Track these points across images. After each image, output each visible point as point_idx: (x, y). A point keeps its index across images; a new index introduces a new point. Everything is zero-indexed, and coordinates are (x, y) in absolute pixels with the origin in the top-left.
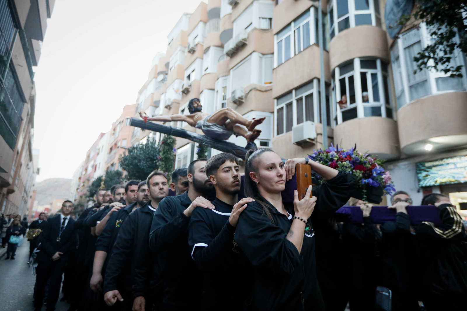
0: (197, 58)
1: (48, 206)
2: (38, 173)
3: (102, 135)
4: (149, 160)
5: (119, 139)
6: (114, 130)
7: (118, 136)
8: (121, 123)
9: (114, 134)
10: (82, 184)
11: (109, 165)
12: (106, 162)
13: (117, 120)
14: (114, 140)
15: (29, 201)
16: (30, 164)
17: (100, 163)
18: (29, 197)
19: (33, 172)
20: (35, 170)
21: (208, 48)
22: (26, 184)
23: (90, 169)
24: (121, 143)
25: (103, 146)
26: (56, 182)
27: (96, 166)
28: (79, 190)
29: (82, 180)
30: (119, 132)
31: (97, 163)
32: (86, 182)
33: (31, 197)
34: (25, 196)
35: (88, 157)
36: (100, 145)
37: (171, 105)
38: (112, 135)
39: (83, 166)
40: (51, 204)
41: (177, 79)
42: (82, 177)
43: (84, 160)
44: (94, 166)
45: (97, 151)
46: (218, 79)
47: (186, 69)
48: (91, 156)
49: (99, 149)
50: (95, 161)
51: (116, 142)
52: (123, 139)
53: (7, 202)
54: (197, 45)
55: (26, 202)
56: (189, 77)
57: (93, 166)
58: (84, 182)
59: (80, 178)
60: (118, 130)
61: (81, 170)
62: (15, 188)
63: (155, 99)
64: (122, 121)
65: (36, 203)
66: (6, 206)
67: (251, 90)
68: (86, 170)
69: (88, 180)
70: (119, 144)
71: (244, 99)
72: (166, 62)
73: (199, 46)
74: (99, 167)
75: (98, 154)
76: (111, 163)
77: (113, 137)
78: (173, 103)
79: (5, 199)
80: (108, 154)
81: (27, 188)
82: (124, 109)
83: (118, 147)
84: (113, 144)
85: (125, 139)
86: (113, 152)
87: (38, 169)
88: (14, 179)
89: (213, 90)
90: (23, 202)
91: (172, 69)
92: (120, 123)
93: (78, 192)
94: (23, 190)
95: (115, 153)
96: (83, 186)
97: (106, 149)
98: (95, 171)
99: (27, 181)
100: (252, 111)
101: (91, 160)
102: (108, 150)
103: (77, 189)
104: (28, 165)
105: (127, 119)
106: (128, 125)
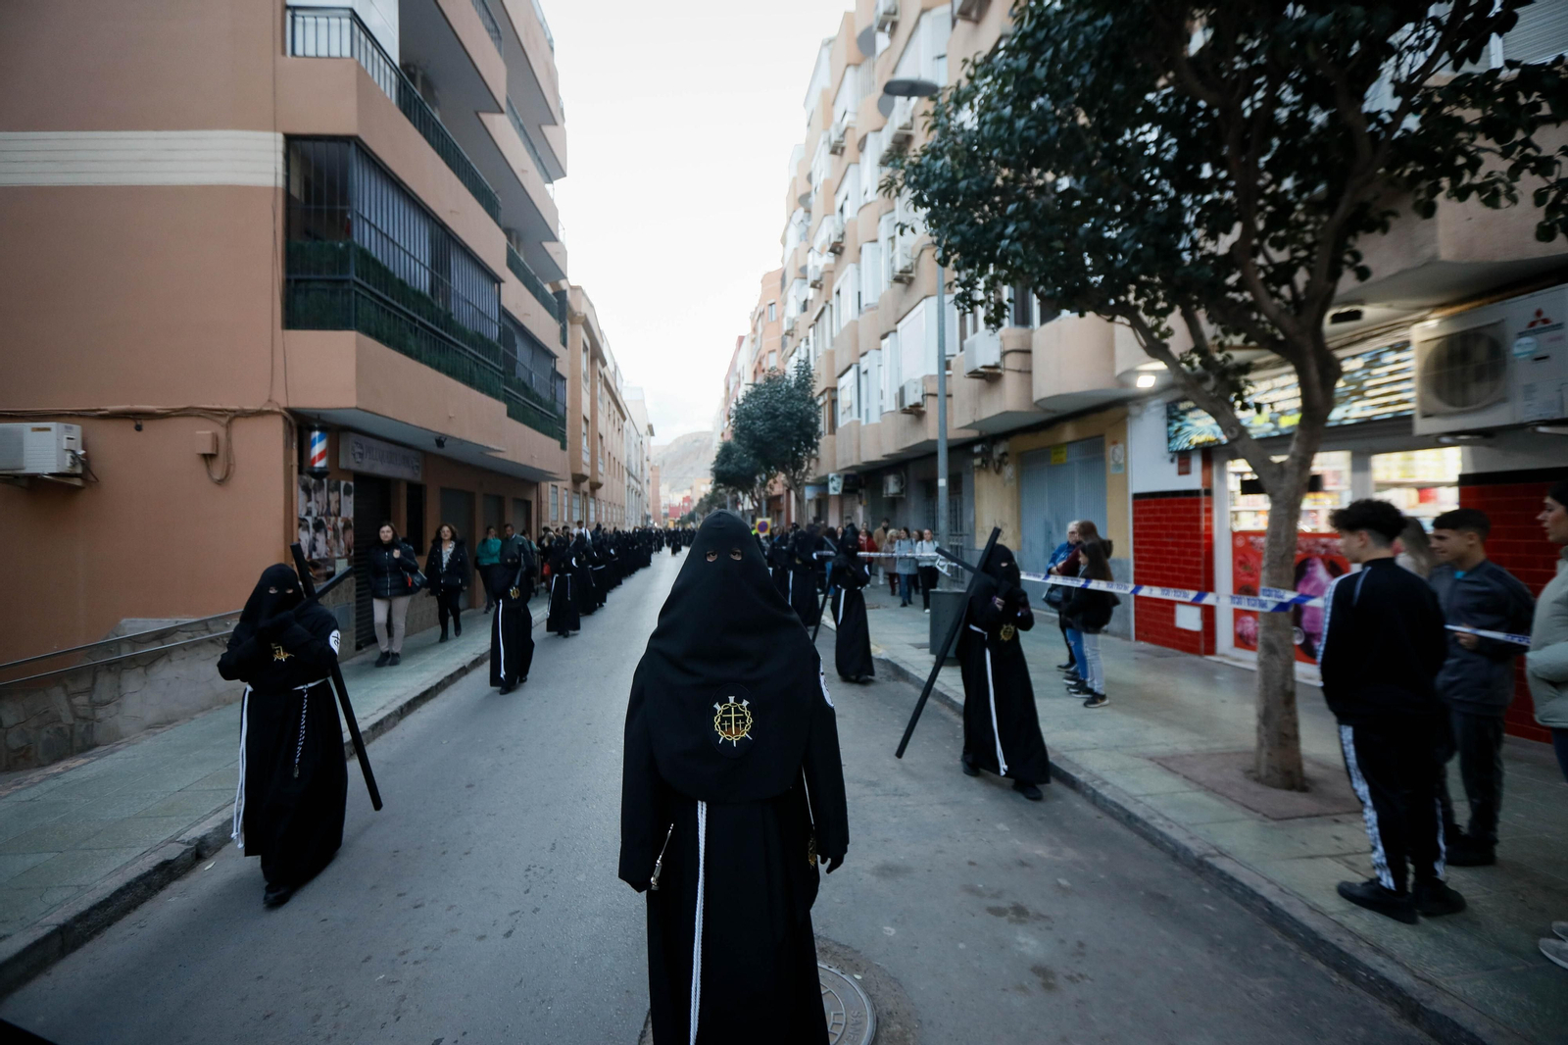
0: (849, 164)
1: (687, 493)
2: (652, 434)
3: (741, 340)
4: (769, 417)
5: (763, 352)
6: (755, 330)
7: (761, 346)
8: (762, 316)
9: (755, 340)
13: (756, 310)
14: (757, 355)
15: (648, 491)
18: (645, 483)
20: (643, 430)
21: (864, 139)
24: (768, 361)
26: (696, 441)
30: (760, 337)
33: (648, 482)
36: (739, 368)
37: (821, 279)
38: (753, 342)
40: (691, 488)
41: (825, 215)
46: (879, 220)
47: (836, 192)
51: (761, 359)
52: (770, 352)
53: (595, 503)
54: (845, 132)
56: (841, 210)
60: (759, 330)
62: (600, 479)
63: (800, 265)
65: (664, 490)
66: (596, 511)
67: (922, 251)
70: (764, 364)
71: (914, 271)
72: (807, 173)
73: (849, 131)
77: (754, 347)
78: (823, 273)
79: (591, 500)
82: (762, 282)
84: (756, 363)
85: (774, 351)
87: (651, 429)
88: (594, 464)
89: (875, 241)
91: (818, 190)
92: (760, 314)
97: (749, 374)
100: (926, 297)
102: (752, 376)
105: (771, 305)
106: (774, 319)
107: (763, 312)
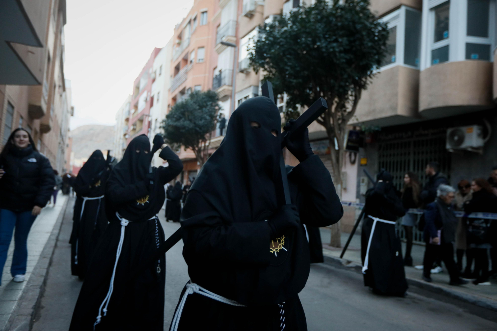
2: (72, 115)
3: (157, 51)
5: (191, 48)
6: (180, 37)
7: (189, 45)
8: (192, 22)
9: (179, 44)
10: (132, 128)
11: (177, 92)
12: (169, 90)
13: (184, 20)
14: (182, 53)
15: (66, 151)
16: (64, 95)
17: (159, 93)
18: (66, 146)
19: (68, 112)
22: (61, 124)
23: (142, 105)
24: (196, 54)
25: (161, 67)
26: (91, 129)
27: (152, 99)
28: (127, 136)
29: (131, 122)
30: (189, 38)
31: (154, 92)
32: (138, 123)
33: (67, 146)
34: (62, 143)
35: (137, 88)
36: (155, 67)
38: (175, 46)
39: (130, 103)
42: (131, 117)
43: (132, 94)
44: (149, 99)
45: (153, 76)
48: (141, 87)
49: (155, 73)
50: (150, 91)
51: (187, 55)
52: (199, 48)
55: (63, 152)
57: (146, 101)
58: (134, 125)
59: (127, 120)
60: (186, 35)
61: (127, 109)
64: (193, 18)
65: (72, 154)
68: (136, 107)
69: (141, 121)
70: (192, 57)
74: (158, 100)
75: (154, 80)
76: (181, 88)
77: (177, 49)
80: (171, 76)
81: (63, 131)
83: (191, 62)
84: (180, 59)
85: (203, 47)
86: (182, 72)
87: (72, 108)
90: (60, 151)
92: (190, 22)
93: (126, 139)
94: (59, 134)
95: (186, 73)
96: (134, 129)
97: (169, 70)
98: (152, 105)
99: (62, 121)
101: (143, 92)
102: (172, 71)
103: (125, 135)
104: (61, 96)
105: (203, 13)
106: (205, 23)
107: (195, 19)
